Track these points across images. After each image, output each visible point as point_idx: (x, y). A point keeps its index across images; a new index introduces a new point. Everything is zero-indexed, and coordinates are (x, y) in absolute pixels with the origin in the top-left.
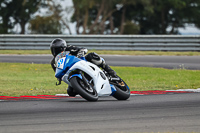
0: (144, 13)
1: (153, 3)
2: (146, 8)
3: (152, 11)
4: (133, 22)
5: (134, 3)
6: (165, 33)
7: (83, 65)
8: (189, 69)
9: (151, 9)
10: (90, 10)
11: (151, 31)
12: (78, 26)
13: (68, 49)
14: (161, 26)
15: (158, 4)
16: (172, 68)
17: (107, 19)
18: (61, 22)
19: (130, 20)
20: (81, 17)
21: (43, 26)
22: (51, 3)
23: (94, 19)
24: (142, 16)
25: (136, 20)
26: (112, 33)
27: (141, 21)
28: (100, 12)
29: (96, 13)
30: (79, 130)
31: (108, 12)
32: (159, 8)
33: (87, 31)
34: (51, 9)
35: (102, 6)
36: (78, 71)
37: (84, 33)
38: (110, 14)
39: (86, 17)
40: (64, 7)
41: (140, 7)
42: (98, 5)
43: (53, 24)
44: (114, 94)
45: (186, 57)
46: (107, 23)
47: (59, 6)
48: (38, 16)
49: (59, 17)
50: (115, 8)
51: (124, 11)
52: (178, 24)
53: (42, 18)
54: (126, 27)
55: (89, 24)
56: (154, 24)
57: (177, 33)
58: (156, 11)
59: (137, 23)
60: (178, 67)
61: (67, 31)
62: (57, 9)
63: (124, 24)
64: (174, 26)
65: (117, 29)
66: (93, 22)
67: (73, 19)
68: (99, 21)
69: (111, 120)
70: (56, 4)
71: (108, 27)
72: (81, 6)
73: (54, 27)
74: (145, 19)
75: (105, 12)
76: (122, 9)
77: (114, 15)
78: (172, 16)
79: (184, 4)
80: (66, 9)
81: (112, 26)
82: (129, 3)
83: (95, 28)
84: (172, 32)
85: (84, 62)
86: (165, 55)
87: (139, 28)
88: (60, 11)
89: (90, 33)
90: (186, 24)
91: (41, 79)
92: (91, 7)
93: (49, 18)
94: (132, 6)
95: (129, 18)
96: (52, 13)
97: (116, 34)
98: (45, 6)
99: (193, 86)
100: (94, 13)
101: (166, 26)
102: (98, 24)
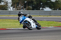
0: (33, 4)
1: (36, 1)
2: (34, 2)
3: (36, 3)
4: (30, 7)
5: (30, 1)
6: (40, 10)
7: (28, 19)
8: (47, 21)
9: (35, 3)
10: (17, 3)
11: (35, 9)
12: (13, 8)
13: (23, 15)
14: (38, 8)
15: (38, 1)
16: (42, 20)
17: (22, 6)
18: (8, 7)
19: (29, 6)
20: (14, 5)
21: (3, 8)
22: (5, 1)
23: (18, 6)
24: (33, 5)
25: (31, 6)
26: (24, 10)
27: (32, 6)
28: (20, 4)
29: (19, 4)
30: (13, 39)
31: (22, 4)
32: (38, 3)
33: (16, 9)
34: (5, 3)
35: (21, 2)
36: (26, 21)
37: (15, 10)
38: (23, 4)
39: (16, 5)
40: (9, 2)
41: (32, 2)
42: (19, 2)
43: (6, 7)
44: (37, 28)
45: (46, 17)
46: (22, 7)
47: (7, 2)
48: (1, 5)
49: (7, 5)
50: (25, 2)
51: (27, 3)
52: (44, 7)
53: (2, 5)
54: (28, 8)
55: (17, 7)
56: (36, 7)
57: (43, 10)
58: (37, 3)
59: (31, 7)
60: (44, 20)
61: (10, 9)
62: (7, 3)
63: (27, 7)
64: (42, 8)
65: (25, 9)
66: (18, 7)
67: (12, 6)
68: (19, 6)
69: (23, 36)
70: (6, 1)
71: (22, 8)
72: (14, 2)
73: (6, 8)
74: (33, 6)
75: (21, 4)
76: (26, 3)
77: (24, 4)
78: (42, 5)
79: (45, 1)
80: (10, 3)
81: (23, 8)
82: (29, 1)
83: (18, 9)
84: (42, 10)
85: (28, 18)
86: (40, 17)
87: (32, 9)
88: (8, 3)
89: (17, 10)
90: (46, 7)
91: (2, 24)
92: (17, 2)
93: (4, 6)
94: (30, 2)
95: (29, 5)
96: (5, 4)
97: (25, 10)
98: (3, 2)
99: (48, 26)
100: (18, 4)
101: (40, 8)
102: (19, 7)
